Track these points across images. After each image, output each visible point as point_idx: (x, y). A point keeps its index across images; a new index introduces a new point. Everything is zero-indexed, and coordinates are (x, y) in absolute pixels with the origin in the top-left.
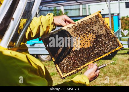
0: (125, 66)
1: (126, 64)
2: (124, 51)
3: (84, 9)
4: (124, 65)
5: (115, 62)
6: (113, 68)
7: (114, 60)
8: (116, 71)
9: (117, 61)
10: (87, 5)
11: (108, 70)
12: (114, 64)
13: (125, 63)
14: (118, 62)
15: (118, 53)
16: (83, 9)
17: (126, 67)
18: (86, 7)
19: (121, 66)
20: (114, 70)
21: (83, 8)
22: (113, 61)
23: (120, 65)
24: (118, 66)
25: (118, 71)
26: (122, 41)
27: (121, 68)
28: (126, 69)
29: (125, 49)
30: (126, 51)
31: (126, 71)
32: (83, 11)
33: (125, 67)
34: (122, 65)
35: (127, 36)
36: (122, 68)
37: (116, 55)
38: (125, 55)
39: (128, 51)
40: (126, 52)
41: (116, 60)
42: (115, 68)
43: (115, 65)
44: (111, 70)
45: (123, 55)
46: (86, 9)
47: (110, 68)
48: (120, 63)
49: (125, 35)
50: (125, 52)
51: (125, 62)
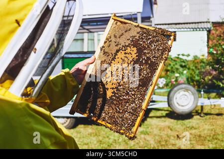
0: (164, 136)
1: (166, 133)
2: (160, 112)
3: (91, 40)
4: (162, 134)
5: (148, 130)
6: (144, 141)
7: (146, 127)
8: (151, 145)
9: (150, 128)
10: (96, 34)
11: (137, 143)
12: (145, 134)
13: (163, 132)
14: (151, 131)
15: (151, 115)
16: (88, 40)
17: (166, 139)
18: (94, 37)
19: (157, 138)
20: (146, 143)
21: (90, 38)
22: (144, 128)
23: (156, 135)
24: (152, 137)
25: (154, 145)
26: (157, 95)
27: (157, 140)
28: (166, 141)
29: (162, 109)
30: (164, 113)
31: (167, 145)
32: (88, 43)
33: (163, 139)
34: (159, 135)
35: (163, 88)
36: (159, 140)
37: (148, 119)
38: (163, 119)
39: (167, 112)
40: (164, 115)
41: (148, 128)
42: (148, 141)
43: (147, 135)
44: (142, 143)
45: (159, 119)
46: (94, 40)
47: (141, 141)
48: (155, 133)
49: (161, 86)
50: (162, 114)
51: (164, 130)
